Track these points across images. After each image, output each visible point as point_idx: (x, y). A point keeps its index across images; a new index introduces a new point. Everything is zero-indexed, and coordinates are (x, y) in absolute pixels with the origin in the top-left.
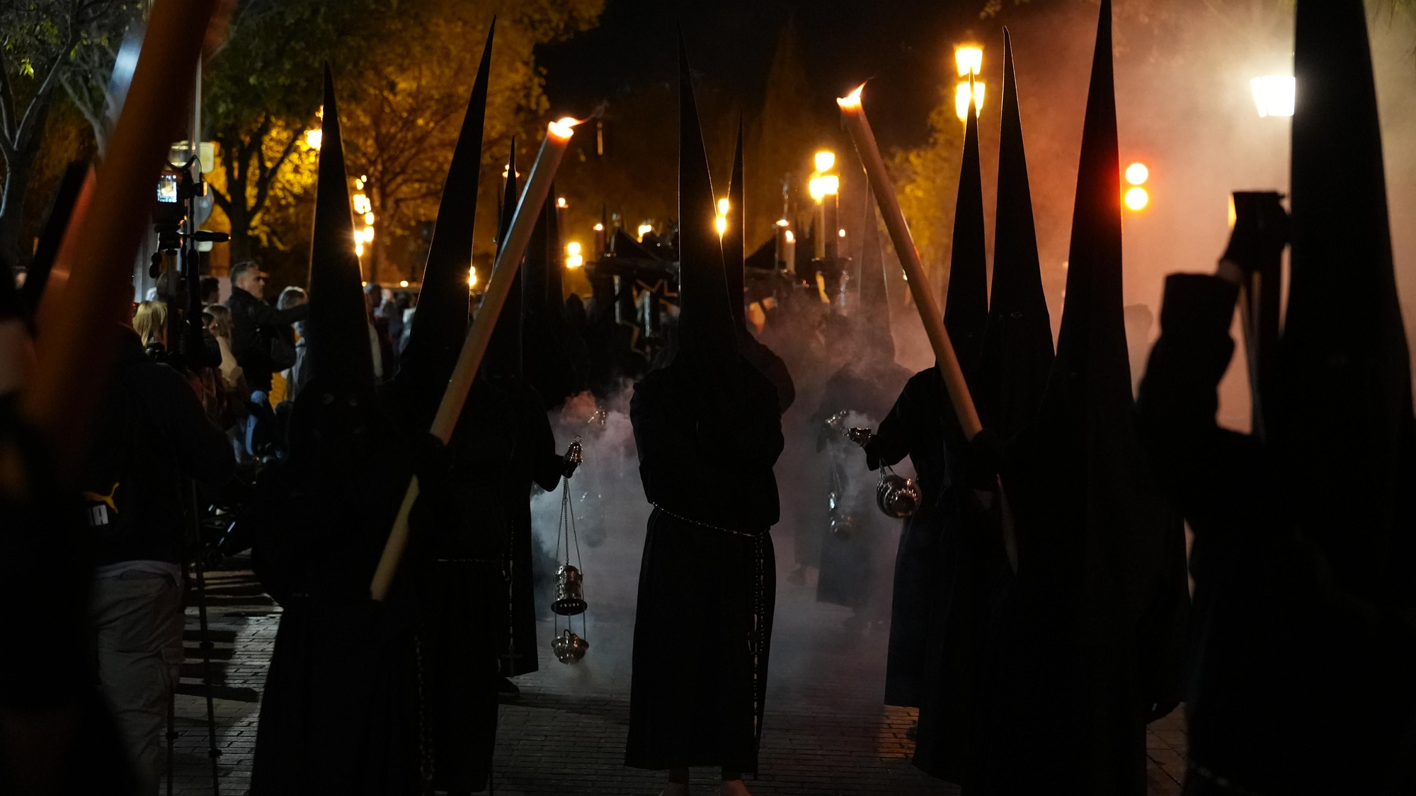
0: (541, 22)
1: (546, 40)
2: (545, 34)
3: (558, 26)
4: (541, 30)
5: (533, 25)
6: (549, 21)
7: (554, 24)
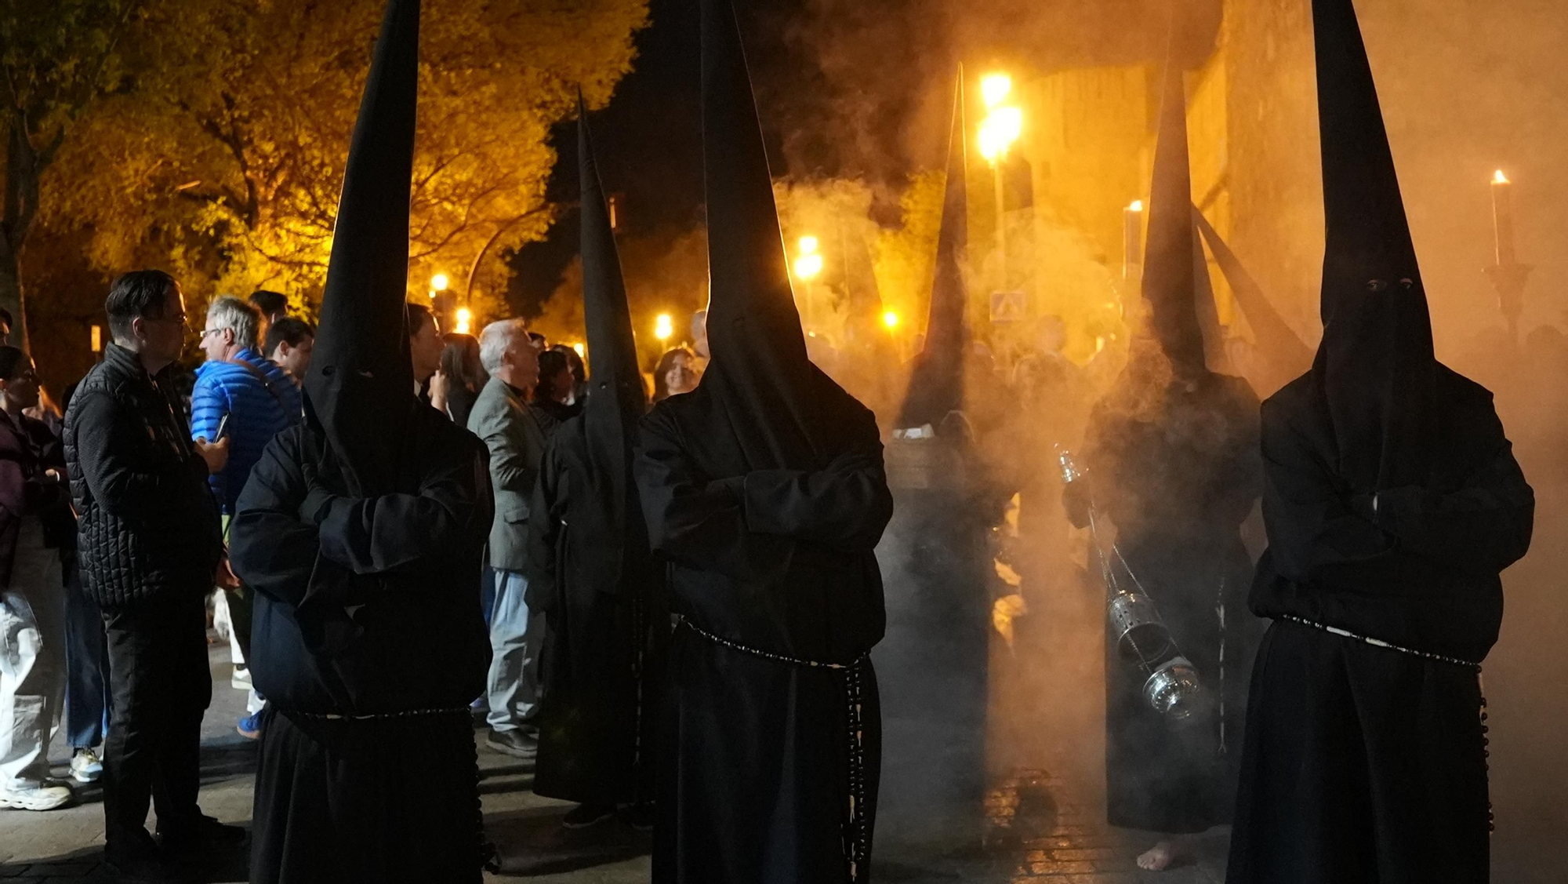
0: (553, 102)
1: (557, 118)
2: (557, 112)
3: (569, 107)
4: (553, 110)
5: (543, 105)
6: (561, 102)
7: (565, 106)
